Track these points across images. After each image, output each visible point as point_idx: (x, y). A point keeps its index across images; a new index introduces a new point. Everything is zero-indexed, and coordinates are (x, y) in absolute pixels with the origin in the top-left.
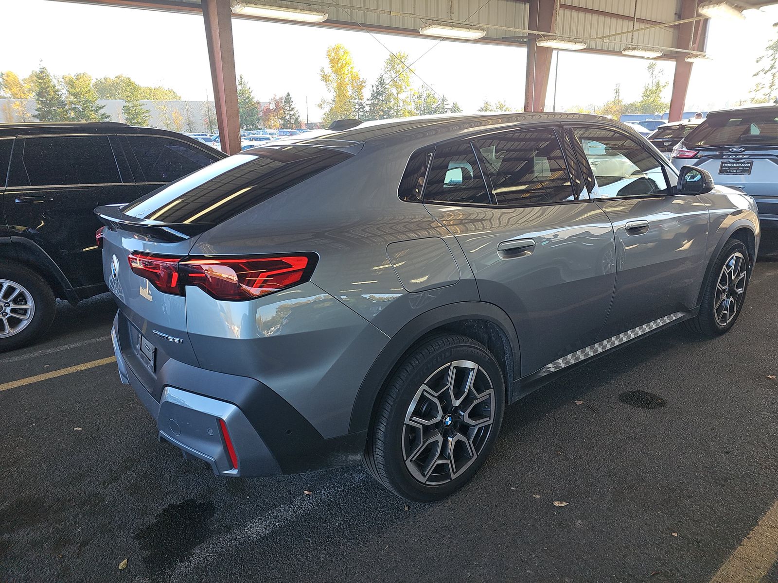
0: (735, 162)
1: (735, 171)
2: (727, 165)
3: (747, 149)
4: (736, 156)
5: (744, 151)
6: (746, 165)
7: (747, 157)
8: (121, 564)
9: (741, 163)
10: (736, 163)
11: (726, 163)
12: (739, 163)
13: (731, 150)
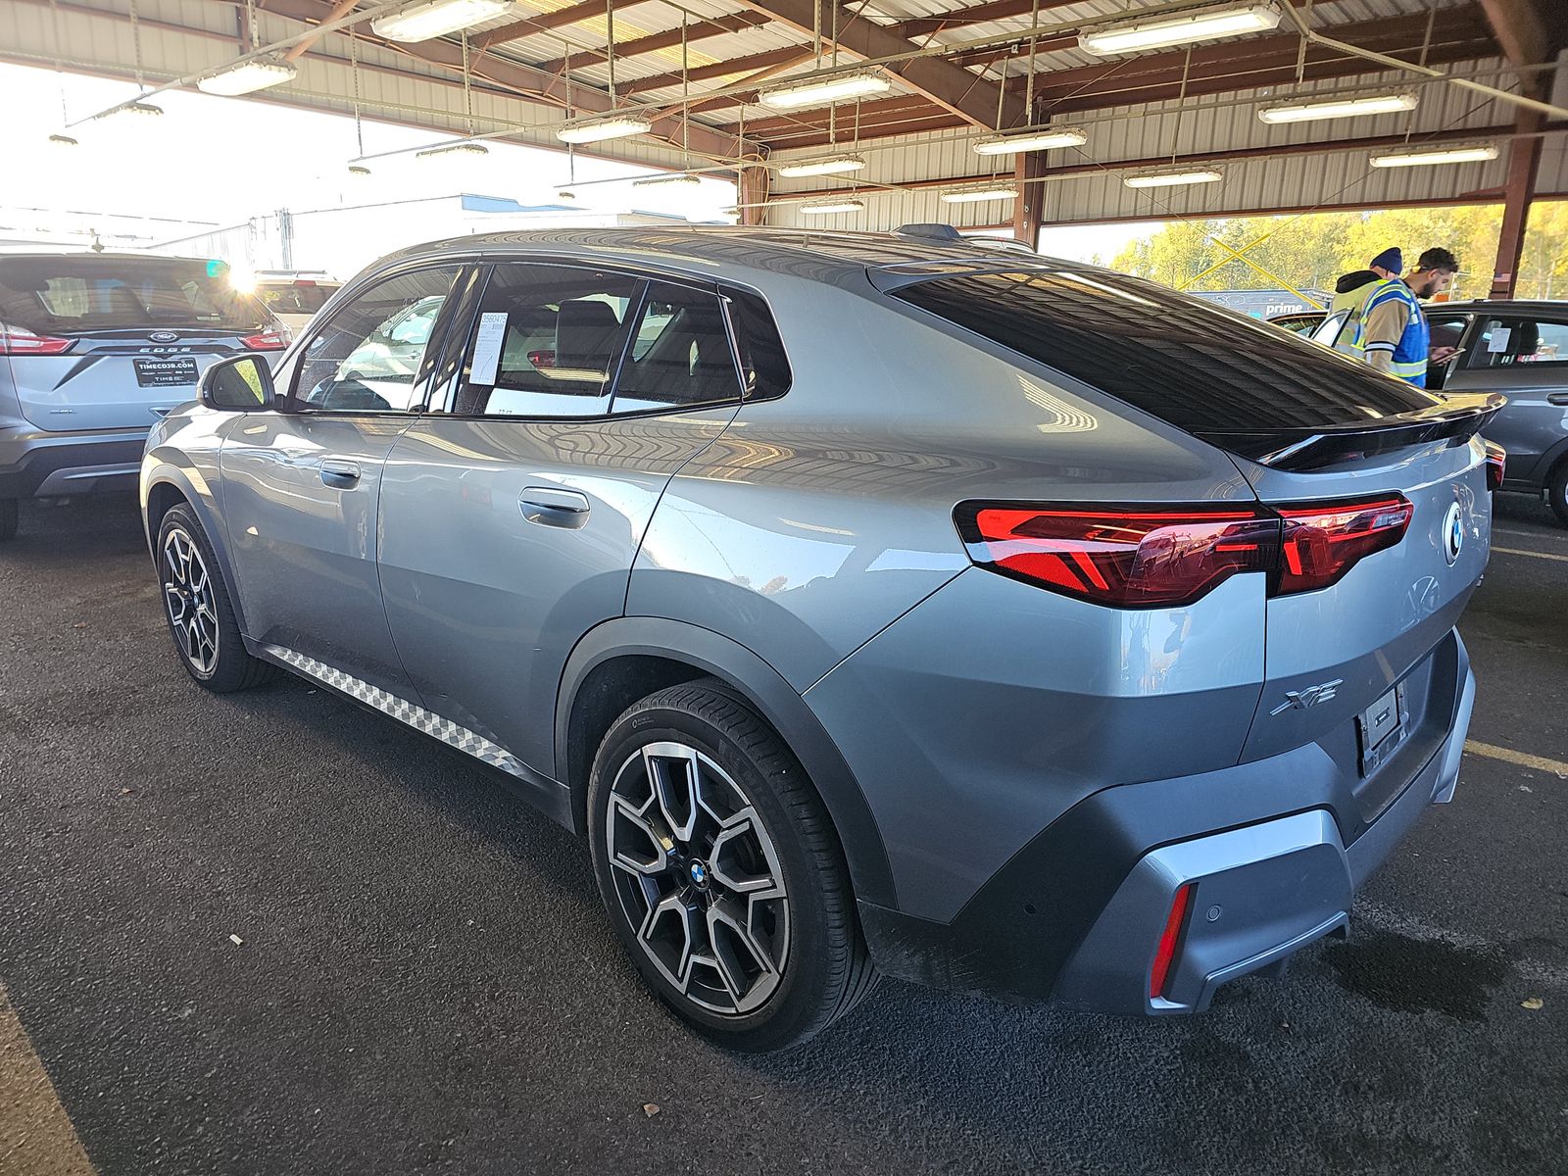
0: (161, 360)
1: (171, 379)
2: (148, 367)
3: (182, 335)
4: (166, 348)
5: (177, 339)
6: (185, 366)
7: (188, 350)
8: (1535, 1006)
9: (176, 363)
10: (166, 363)
11: (144, 363)
12: (170, 363)
13: (152, 336)
